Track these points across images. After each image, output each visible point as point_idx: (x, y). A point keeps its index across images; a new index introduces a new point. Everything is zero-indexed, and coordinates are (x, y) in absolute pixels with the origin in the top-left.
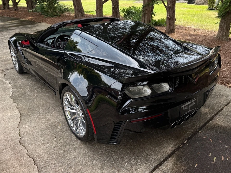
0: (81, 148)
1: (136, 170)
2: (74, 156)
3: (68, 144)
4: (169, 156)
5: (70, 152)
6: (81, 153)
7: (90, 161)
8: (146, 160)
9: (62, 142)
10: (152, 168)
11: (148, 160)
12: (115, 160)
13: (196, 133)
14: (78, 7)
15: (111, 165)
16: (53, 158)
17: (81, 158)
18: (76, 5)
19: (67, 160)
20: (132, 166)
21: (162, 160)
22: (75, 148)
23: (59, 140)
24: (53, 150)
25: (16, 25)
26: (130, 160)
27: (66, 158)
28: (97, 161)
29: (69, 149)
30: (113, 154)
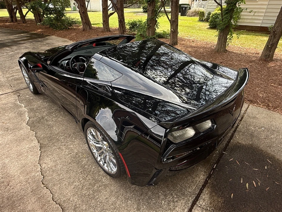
0: (111, 185)
1: (174, 208)
2: (105, 197)
3: (97, 181)
4: (204, 186)
5: (100, 192)
6: (112, 192)
7: (124, 201)
8: (182, 194)
9: (90, 179)
10: (190, 204)
11: (183, 194)
12: (150, 198)
13: (221, 155)
14: (85, 20)
15: (147, 205)
16: (83, 201)
17: (113, 199)
18: (83, 18)
19: (98, 203)
20: (170, 204)
21: (197, 193)
22: (106, 186)
23: (87, 177)
24: (81, 190)
25: (25, 38)
26: (165, 196)
27: (98, 200)
28: (131, 201)
29: (99, 188)
30: (146, 190)
